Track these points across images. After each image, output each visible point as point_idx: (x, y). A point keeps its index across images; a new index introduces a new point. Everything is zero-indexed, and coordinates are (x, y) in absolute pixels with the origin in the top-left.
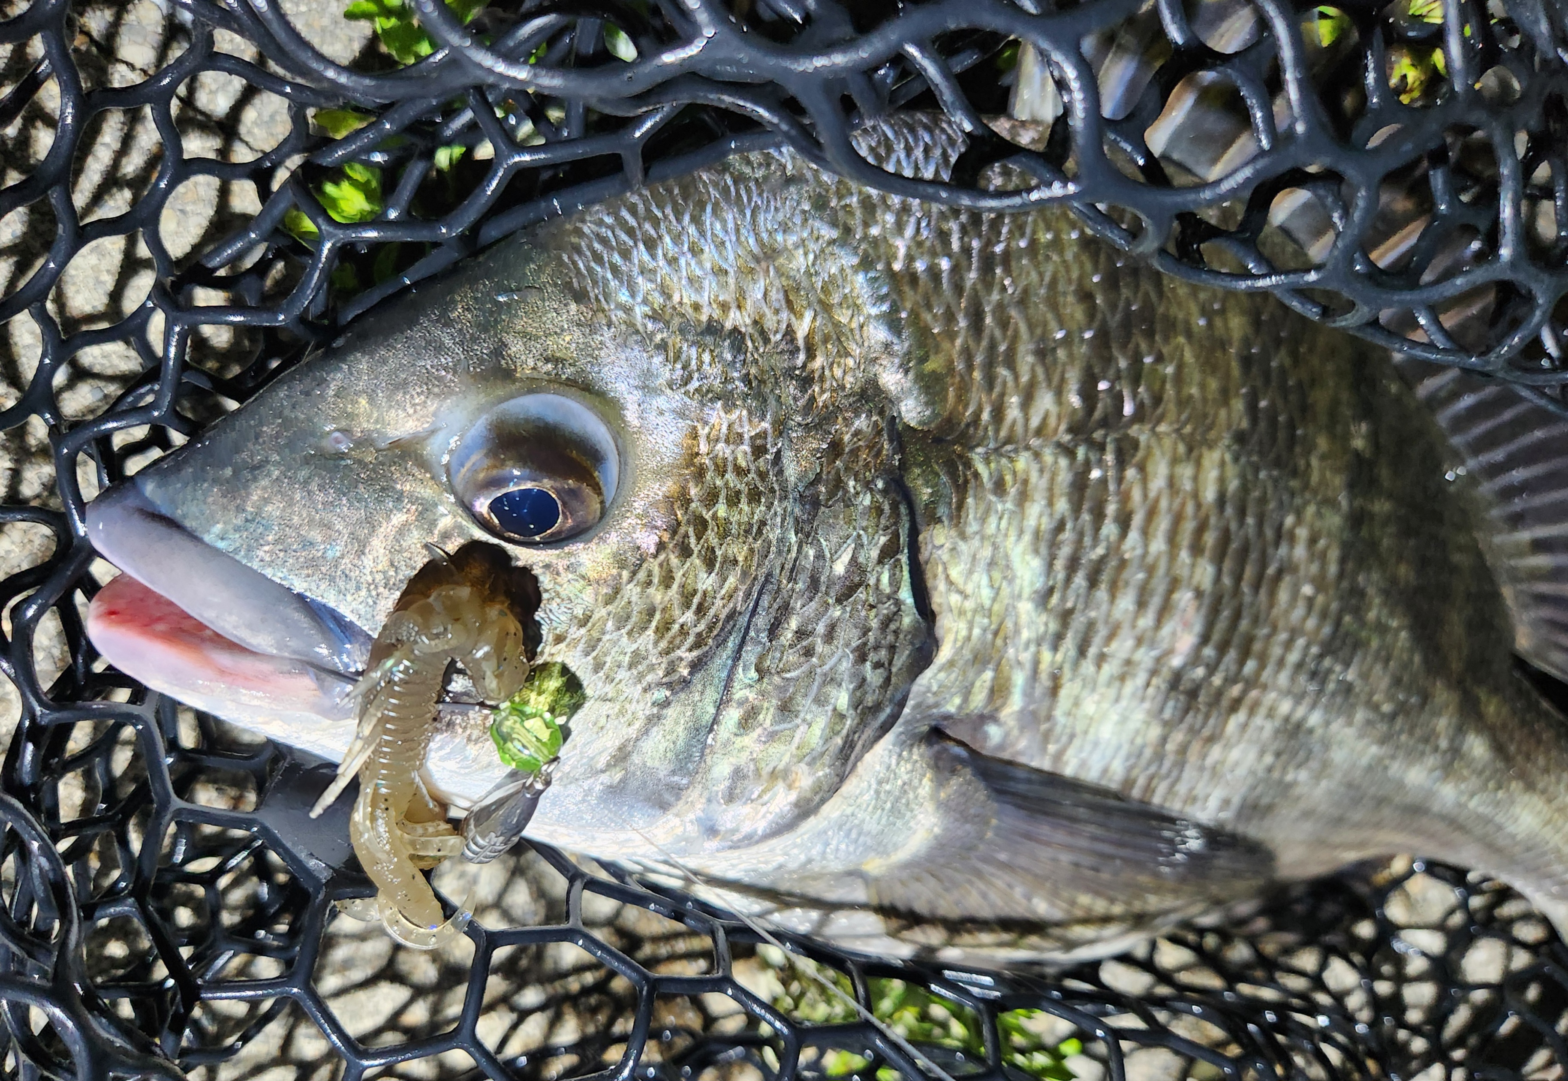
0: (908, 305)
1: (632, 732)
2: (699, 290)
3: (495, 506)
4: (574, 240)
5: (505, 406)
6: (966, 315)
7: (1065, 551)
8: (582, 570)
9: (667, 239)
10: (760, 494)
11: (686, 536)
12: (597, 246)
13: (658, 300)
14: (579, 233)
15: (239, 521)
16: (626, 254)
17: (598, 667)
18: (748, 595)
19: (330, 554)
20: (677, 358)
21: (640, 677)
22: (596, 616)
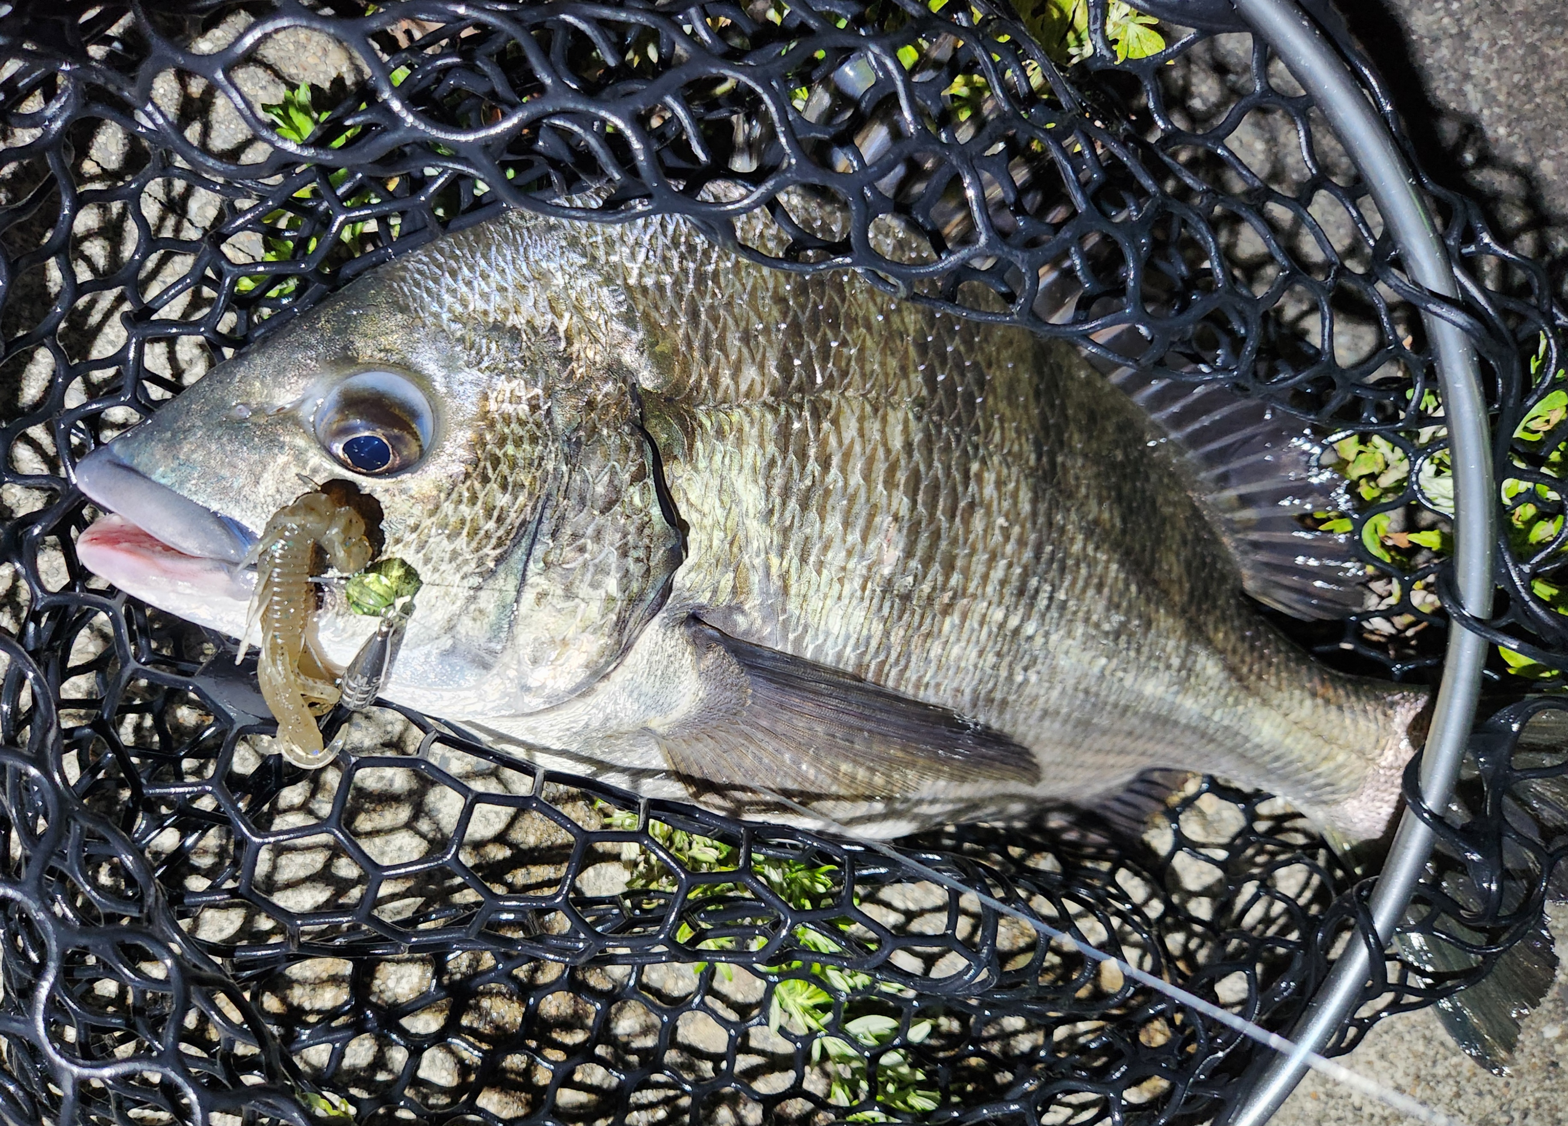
0: (641, 308)
1: (455, 608)
2: (488, 301)
3: (347, 448)
4: (402, 273)
5: (350, 380)
6: (686, 313)
7: (779, 482)
8: (413, 493)
9: (465, 269)
10: (537, 438)
11: (485, 468)
12: (417, 276)
13: (458, 308)
14: (405, 269)
15: (174, 465)
16: (436, 281)
17: (427, 561)
18: (534, 509)
19: (235, 485)
20: (472, 347)
21: (458, 568)
22: (422, 526)
